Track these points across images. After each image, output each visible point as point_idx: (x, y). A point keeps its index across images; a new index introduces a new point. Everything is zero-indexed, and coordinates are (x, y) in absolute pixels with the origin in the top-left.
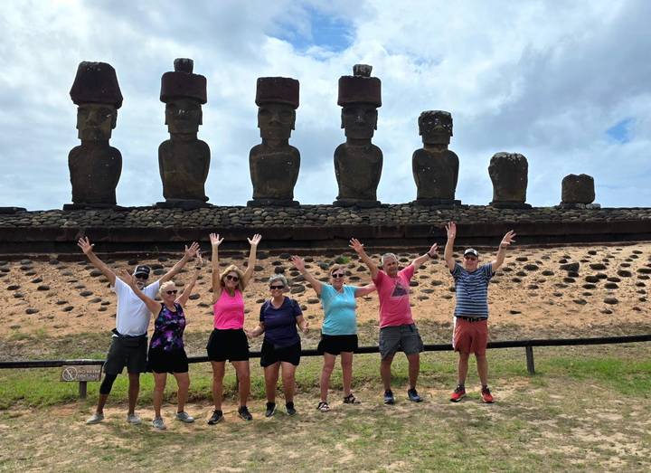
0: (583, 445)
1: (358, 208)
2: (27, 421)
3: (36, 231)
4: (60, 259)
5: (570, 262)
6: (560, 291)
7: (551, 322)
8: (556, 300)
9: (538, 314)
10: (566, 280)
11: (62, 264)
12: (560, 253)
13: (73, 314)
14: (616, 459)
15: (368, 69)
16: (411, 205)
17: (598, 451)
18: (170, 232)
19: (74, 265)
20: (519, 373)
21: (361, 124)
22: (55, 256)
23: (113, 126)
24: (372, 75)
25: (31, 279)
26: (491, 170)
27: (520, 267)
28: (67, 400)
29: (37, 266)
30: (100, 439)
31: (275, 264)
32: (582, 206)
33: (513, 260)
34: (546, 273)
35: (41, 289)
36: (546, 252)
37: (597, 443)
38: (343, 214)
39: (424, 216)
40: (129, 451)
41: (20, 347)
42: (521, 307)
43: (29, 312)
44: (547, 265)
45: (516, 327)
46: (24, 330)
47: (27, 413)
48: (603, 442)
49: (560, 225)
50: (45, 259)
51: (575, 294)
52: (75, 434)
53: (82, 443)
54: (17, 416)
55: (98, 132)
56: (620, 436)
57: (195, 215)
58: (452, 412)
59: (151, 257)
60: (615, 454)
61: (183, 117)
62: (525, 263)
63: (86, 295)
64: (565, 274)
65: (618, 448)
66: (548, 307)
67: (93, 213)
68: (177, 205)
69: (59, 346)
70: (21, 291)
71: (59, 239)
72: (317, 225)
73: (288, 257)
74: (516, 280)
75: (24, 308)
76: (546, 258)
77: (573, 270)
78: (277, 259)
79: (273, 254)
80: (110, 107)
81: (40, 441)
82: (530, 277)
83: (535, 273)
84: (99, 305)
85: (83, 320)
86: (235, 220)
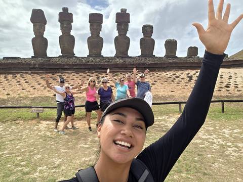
0: (203, 140)
1: (122, 58)
2: (21, 125)
3: (23, 64)
4: (31, 73)
5: (190, 75)
6: (187, 84)
7: (184, 95)
8: (186, 87)
9: (180, 92)
10: (189, 81)
11: (32, 75)
12: (187, 72)
13: (36, 90)
14: (215, 145)
15: (126, 10)
16: (139, 57)
17: (209, 142)
18: (64, 65)
19: (36, 75)
20: (176, 112)
21: (123, 29)
22: (30, 72)
23: (44, 30)
24: (127, 12)
25: (23, 79)
26: (165, 45)
27: (174, 77)
28: (34, 118)
29: (25, 75)
30: (43, 133)
31: (96, 75)
32: (194, 57)
33: (171, 74)
34: (182, 79)
35: (26, 82)
36: (182, 72)
37: (207, 139)
38: (117, 60)
39: (143, 60)
40: (52, 137)
41: (20, 100)
42: (175, 90)
43: (23, 89)
44: (182, 76)
45: (173, 96)
46: (22, 95)
47: (21, 122)
48: (210, 138)
49: (187, 63)
50: (27, 73)
51: (192, 85)
52: (35, 131)
53: (37, 134)
54: (18, 123)
55: (40, 32)
56: (214, 136)
57: (71, 59)
58: (157, 126)
59: (58, 73)
60: (215, 143)
61: (66, 27)
62: (175, 76)
63: (39, 84)
64: (188, 79)
65: (215, 141)
66: (183, 90)
67: (40, 59)
68: (66, 56)
69: (32, 100)
70: (20, 83)
71: (31, 67)
72: (109, 63)
73: (100, 73)
74: (173, 81)
75: (21, 88)
76: (182, 74)
77: (191, 78)
78: (97, 74)
79: (96, 72)
80: (43, 24)
81: (24, 133)
82: (177, 80)
83: (179, 79)
84: (43, 88)
85: (39, 92)
86: (84, 61)
